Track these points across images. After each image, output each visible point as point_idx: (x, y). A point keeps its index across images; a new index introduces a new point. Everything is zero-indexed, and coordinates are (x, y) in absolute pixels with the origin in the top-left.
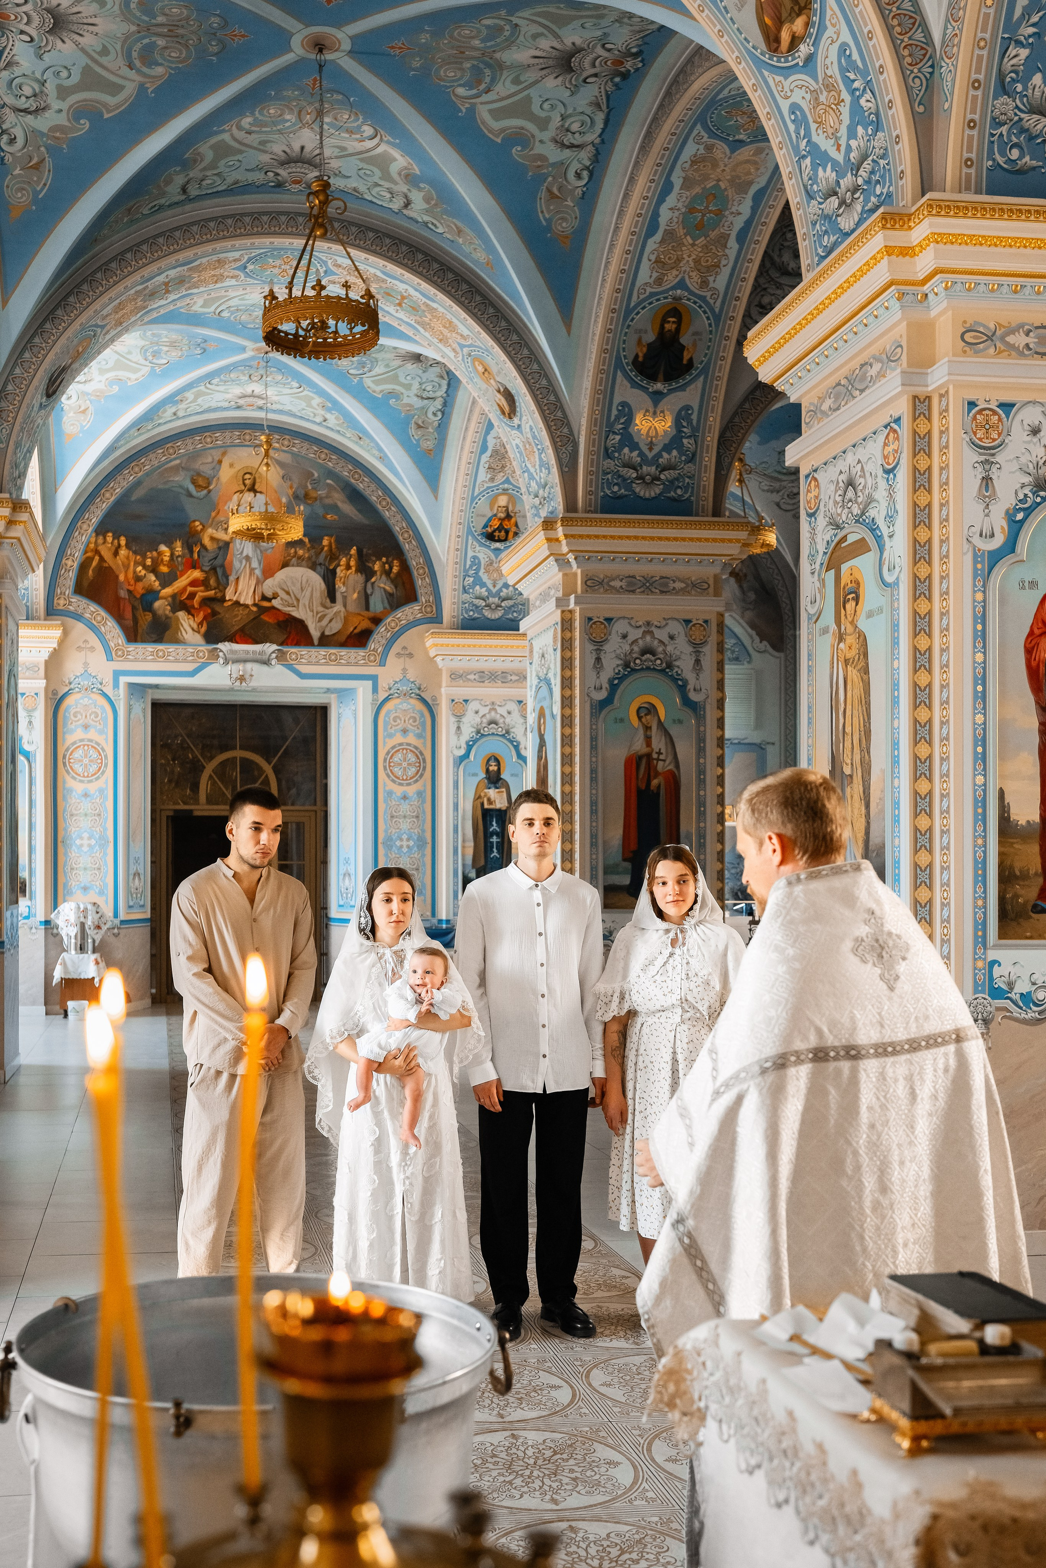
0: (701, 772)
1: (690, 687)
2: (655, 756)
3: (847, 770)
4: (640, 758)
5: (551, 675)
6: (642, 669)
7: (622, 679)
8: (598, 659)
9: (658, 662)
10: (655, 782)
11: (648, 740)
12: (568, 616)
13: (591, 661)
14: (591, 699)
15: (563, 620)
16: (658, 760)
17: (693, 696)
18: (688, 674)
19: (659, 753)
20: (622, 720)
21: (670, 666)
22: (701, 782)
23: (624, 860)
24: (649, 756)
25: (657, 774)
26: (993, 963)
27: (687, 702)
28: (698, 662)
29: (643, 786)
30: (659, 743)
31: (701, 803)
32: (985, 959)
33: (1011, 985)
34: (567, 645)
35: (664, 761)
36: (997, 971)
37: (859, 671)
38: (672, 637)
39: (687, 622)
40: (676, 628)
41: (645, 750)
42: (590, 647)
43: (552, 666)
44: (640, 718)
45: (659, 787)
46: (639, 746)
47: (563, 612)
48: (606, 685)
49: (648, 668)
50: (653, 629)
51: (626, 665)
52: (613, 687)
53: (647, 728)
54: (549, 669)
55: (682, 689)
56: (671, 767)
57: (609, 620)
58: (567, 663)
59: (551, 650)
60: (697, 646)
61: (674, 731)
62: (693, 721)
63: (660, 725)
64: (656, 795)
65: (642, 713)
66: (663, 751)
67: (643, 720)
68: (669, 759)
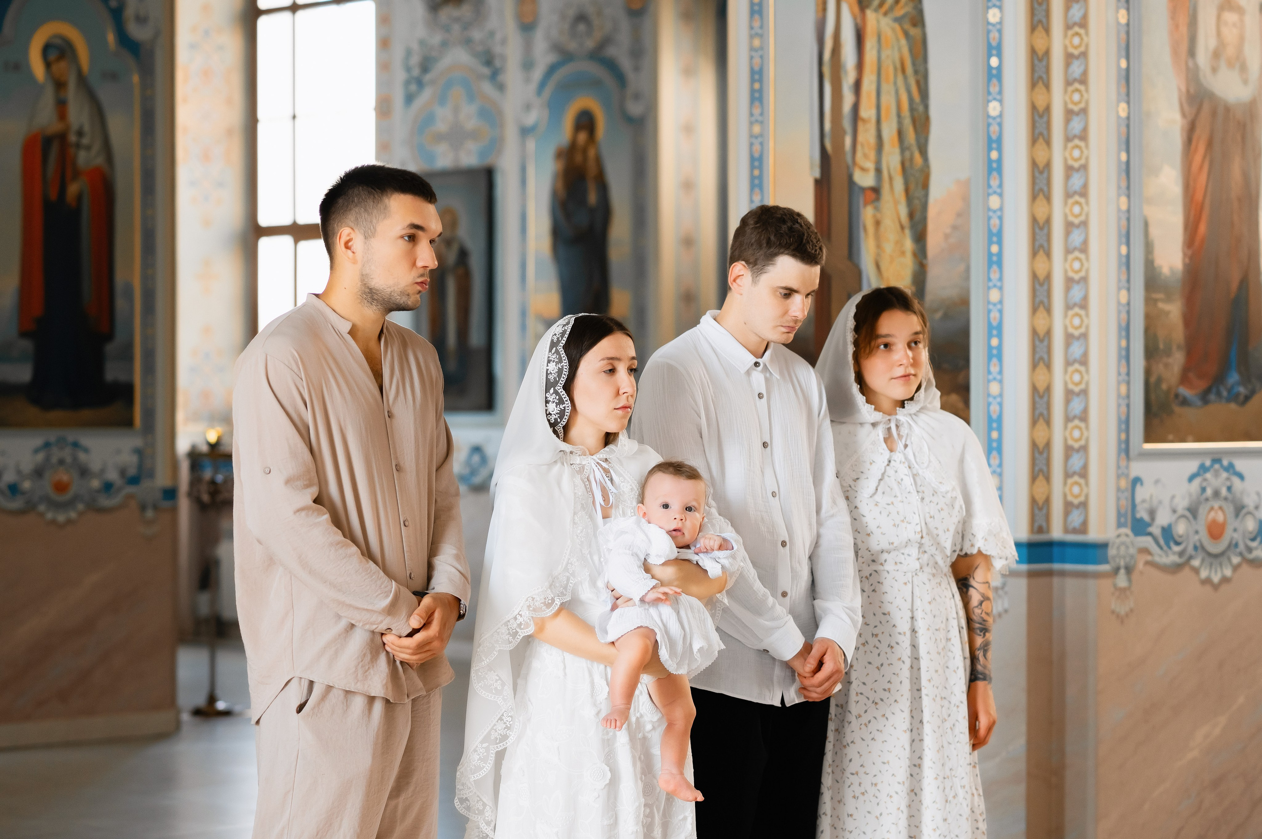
2: (73, 138)
3: (864, 179)
4: (47, 141)
10: (73, 189)
11: (61, 109)
16: (78, 146)
19: (80, 133)
20: (17, 66)
23: (23, 334)
24: (62, 137)
25: (77, 174)
26: (1137, 481)
27: (127, 43)
29: (53, 194)
30: (77, 114)
32: (1127, 476)
33: (1152, 513)
36: (1141, 493)
37: (898, 20)
41: (55, 127)
44: (48, 65)
45: (79, 197)
46: (45, 118)
53: (60, 85)
55: (118, 15)
56: (99, 161)
61: (106, 93)
62: (136, 79)
63: (82, 80)
64: (76, 212)
65: (52, 56)
66: (87, 128)
67: (55, 68)
68: (97, 146)
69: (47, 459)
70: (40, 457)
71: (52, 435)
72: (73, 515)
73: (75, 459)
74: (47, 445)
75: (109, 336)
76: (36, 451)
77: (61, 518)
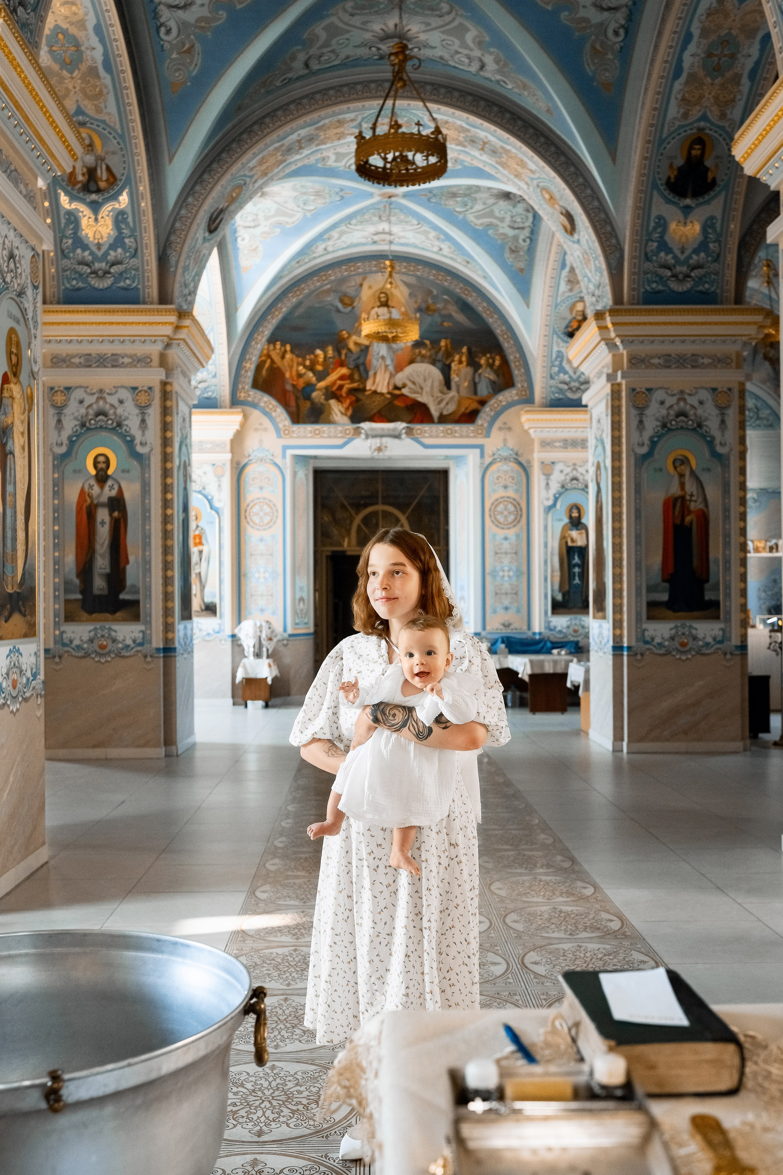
0: (726, 510)
1: (717, 441)
2: (688, 498)
4: (676, 499)
5: (604, 436)
6: (677, 429)
7: (660, 437)
8: (641, 422)
9: (690, 423)
10: (688, 519)
11: (682, 486)
12: (616, 387)
13: (635, 423)
14: (635, 454)
15: (613, 391)
16: (691, 500)
17: (720, 449)
18: (715, 432)
19: (692, 495)
20: (661, 470)
21: (700, 425)
22: (727, 517)
23: (664, 580)
24: (683, 498)
25: (690, 512)
27: (714, 454)
28: (723, 422)
29: (678, 522)
30: (690, 487)
31: (727, 536)
34: (615, 411)
35: (695, 501)
38: (701, 403)
39: (714, 390)
40: (704, 395)
41: (679, 493)
42: (634, 412)
43: (605, 428)
44: (675, 468)
45: (691, 523)
46: (675, 490)
47: (612, 385)
48: (647, 442)
49: (682, 428)
50: (686, 397)
51: (664, 426)
52: (653, 444)
53: (682, 476)
54: (603, 431)
55: (711, 443)
56: (702, 506)
57: (649, 390)
58: (616, 426)
59: (604, 416)
60: (722, 409)
62: (719, 469)
63: (692, 472)
64: (689, 529)
65: (677, 464)
66: (695, 493)
67: (678, 469)
68: (700, 500)
69: (677, 633)
70: (673, 632)
71: (679, 623)
72: (690, 656)
73: (690, 632)
74: (676, 627)
75: (707, 580)
76: (671, 629)
77: (684, 658)
